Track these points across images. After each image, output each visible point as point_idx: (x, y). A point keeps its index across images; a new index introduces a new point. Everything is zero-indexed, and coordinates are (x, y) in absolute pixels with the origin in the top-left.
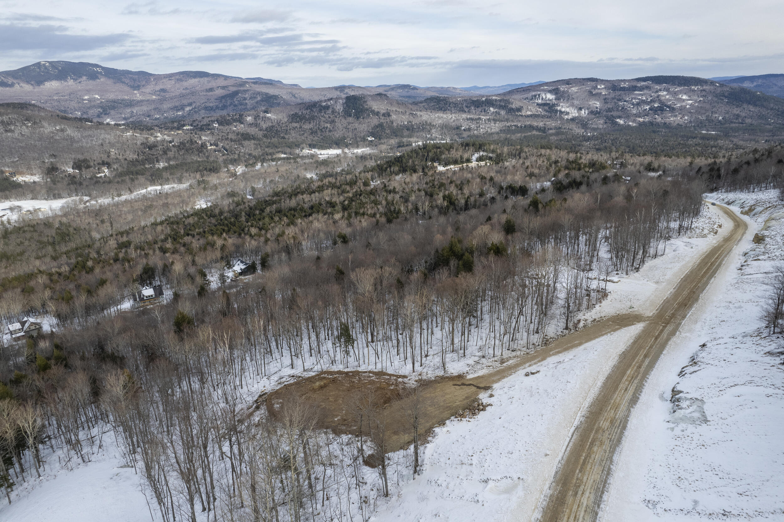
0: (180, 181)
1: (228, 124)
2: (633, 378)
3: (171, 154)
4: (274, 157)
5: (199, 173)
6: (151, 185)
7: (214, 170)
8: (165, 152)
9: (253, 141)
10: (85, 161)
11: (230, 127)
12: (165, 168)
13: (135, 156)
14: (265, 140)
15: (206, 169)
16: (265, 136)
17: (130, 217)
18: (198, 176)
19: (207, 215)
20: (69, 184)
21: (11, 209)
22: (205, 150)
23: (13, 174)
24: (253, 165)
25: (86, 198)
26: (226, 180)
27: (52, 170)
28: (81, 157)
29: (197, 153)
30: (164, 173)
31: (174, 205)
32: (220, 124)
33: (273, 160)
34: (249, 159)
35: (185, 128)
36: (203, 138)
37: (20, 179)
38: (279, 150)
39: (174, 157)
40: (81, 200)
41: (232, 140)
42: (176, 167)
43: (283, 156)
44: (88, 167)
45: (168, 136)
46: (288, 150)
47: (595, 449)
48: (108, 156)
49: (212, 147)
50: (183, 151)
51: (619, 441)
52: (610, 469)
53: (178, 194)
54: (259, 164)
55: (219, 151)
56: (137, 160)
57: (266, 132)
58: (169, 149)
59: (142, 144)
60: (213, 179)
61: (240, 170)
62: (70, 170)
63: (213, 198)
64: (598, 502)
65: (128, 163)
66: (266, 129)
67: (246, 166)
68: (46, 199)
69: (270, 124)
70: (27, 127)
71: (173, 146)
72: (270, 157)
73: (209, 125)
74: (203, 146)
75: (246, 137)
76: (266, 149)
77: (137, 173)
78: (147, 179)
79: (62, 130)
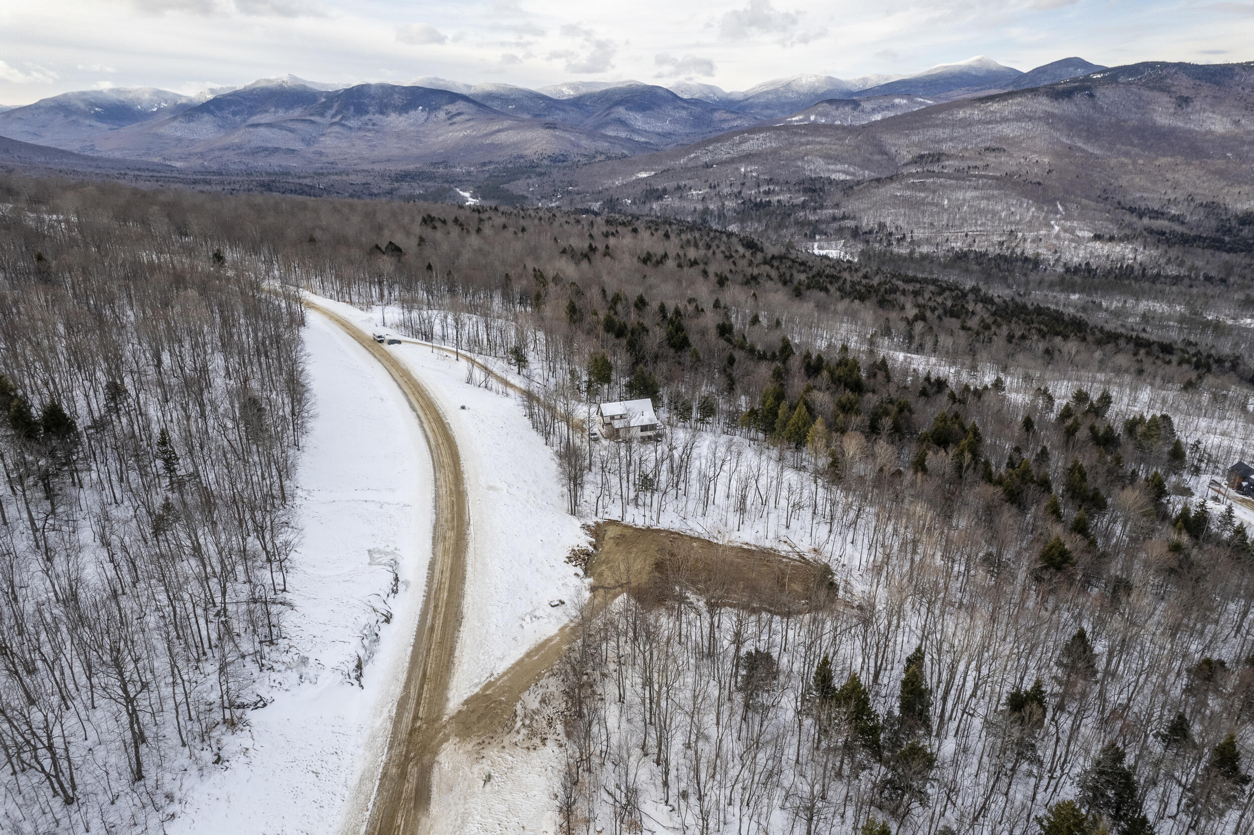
2: (438, 590)
47: (450, 516)
52: (436, 509)
64: (437, 492)
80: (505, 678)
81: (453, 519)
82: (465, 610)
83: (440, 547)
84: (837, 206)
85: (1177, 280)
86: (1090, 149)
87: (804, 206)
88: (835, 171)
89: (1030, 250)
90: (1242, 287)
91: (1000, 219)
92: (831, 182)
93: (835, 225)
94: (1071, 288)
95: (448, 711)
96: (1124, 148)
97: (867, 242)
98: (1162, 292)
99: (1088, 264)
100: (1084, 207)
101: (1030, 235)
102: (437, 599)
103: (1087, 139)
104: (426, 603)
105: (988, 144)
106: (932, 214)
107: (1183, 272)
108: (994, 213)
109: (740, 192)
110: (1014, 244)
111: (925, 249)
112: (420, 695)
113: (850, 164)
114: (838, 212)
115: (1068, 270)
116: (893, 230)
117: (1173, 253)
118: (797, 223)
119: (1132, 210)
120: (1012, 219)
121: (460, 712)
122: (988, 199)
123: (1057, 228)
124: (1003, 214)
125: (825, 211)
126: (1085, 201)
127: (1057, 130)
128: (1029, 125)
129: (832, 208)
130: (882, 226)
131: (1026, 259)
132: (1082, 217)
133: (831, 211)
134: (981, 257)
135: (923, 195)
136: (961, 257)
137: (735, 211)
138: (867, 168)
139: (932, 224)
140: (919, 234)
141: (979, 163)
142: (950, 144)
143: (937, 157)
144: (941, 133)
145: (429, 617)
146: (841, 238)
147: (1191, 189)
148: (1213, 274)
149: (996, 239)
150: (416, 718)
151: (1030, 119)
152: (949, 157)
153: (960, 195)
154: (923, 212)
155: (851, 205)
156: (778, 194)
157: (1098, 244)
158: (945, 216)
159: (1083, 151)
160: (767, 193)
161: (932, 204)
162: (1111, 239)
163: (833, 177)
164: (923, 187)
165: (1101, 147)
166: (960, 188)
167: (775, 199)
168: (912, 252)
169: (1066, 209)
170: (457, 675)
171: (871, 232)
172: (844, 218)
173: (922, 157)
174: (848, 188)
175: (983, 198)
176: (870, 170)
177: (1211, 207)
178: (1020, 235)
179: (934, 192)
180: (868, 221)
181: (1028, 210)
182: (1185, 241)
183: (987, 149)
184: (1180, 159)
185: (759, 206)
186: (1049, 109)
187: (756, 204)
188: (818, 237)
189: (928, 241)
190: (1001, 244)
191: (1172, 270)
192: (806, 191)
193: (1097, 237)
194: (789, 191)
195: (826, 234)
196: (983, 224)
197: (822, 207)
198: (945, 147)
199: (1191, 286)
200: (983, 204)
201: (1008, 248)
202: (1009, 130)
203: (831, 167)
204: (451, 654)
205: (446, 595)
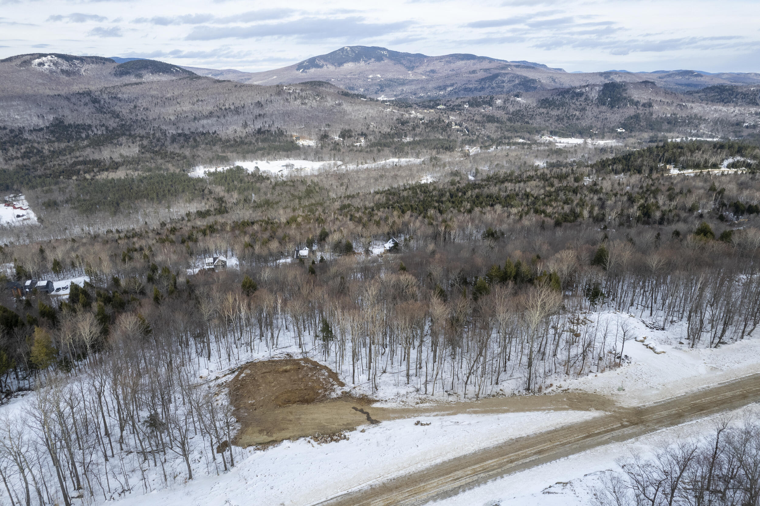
0: (417, 157)
1: (477, 106)
3: (418, 130)
4: (511, 141)
5: (436, 150)
6: (393, 157)
7: (449, 149)
8: (414, 129)
9: (496, 124)
10: (349, 131)
11: (479, 109)
12: (409, 143)
13: (389, 130)
14: (508, 123)
15: (442, 147)
16: (510, 120)
17: (363, 183)
18: (434, 152)
19: (421, 191)
20: (331, 150)
21: (287, 166)
22: (448, 129)
23: (298, 138)
24: (487, 147)
25: (339, 163)
26: (457, 159)
27: (324, 137)
28: (347, 127)
29: (441, 131)
30: (406, 148)
31: (403, 178)
32: (471, 105)
33: (509, 144)
34: (486, 141)
35: (438, 107)
36: (451, 117)
37: (301, 142)
38: (519, 134)
39: (420, 134)
40: (335, 164)
41: (476, 122)
42: (418, 143)
43: (521, 141)
44: (350, 136)
45: (421, 113)
46: (527, 135)
48: (368, 129)
49: (457, 127)
50: (429, 128)
53: (409, 167)
54: (494, 147)
55: (461, 131)
56: (389, 134)
57: (511, 116)
58: (418, 126)
59: (397, 119)
60: (446, 157)
61: (473, 150)
62: (337, 138)
63: (439, 175)
65: (381, 136)
66: (512, 114)
67: (481, 148)
68: (312, 161)
69: (518, 108)
70: (316, 101)
71: (423, 123)
72: (507, 141)
73: (460, 106)
74: (449, 125)
75: (491, 119)
76: (506, 133)
77: (385, 146)
78: (391, 151)
79: (340, 104)
102: (500, 466)
104: (509, 471)
145: (528, 460)
150: (623, 426)
204: (556, 431)
205: (490, 462)
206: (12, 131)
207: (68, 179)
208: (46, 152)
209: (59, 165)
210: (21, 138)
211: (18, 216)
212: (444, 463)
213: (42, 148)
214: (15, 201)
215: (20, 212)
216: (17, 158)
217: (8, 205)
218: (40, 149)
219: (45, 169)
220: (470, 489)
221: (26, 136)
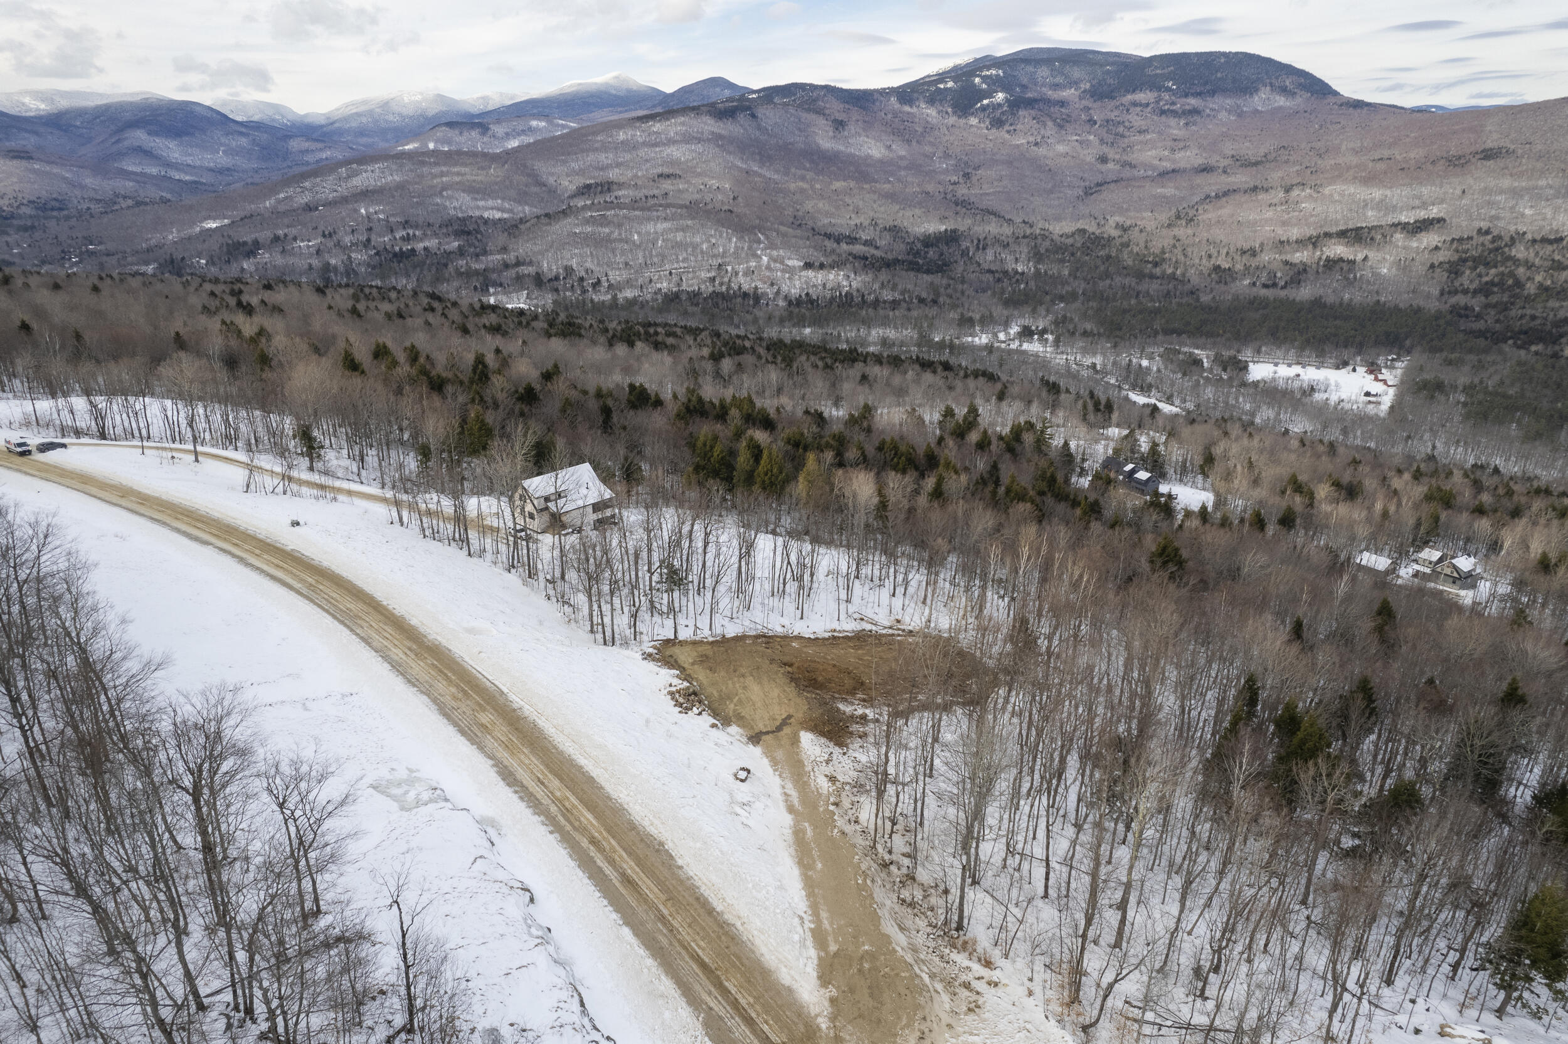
2: (567, 812)
47: (453, 690)
51: (446, 715)
52: (414, 686)
64: (386, 658)
80: (824, 915)
81: (463, 691)
82: (652, 830)
83: (490, 742)
84: (504, 249)
85: (895, 305)
86: (764, 171)
87: (461, 252)
88: (487, 209)
89: (746, 284)
90: (954, 307)
91: (702, 252)
92: (486, 222)
93: (512, 273)
94: (801, 322)
95: (814, 1011)
96: (799, 172)
97: (557, 290)
98: (887, 317)
99: (807, 294)
100: (785, 235)
101: (741, 268)
102: (583, 830)
103: (762, 163)
104: (567, 839)
105: (659, 170)
106: (623, 253)
107: (897, 296)
108: (695, 247)
109: (369, 240)
110: (726, 280)
111: (629, 294)
112: (735, 1004)
113: (503, 199)
114: (511, 257)
115: (790, 303)
116: (583, 274)
117: (884, 275)
118: (460, 274)
119: (828, 236)
120: (715, 251)
121: (833, 1001)
122: (683, 230)
123: (765, 259)
124: (704, 246)
125: (490, 258)
126: (783, 228)
127: (730, 153)
128: (699, 148)
129: (499, 252)
130: (569, 271)
131: (745, 295)
132: (786, 245)
133: (499, 257)
134: (694, 296)
135: (607, 230)
136: (672, 299)
137: (369, 265)
138: (526, 203)
139: (627, 264)
140: (615, 276)
141: (656, 192)
142: (617, 170)
143: (607, 187)
144: (604, 158)
145: (600, 862)
146: (522, 288)
147: (872, 214)
148: (924, 295)
149: (704, 275)
151: (699, 140)
152: (621, 185)
153: (650, 227)
154: (613, 251)
155: (522, 248)
156: (421, 240)
157: (810, 273)
158: (640, 255)
159: (760, 175)
160: (407, 239)
161: (621, 240)
162: (822, 266)
163: (486, 215)
164: (603, 221)
165: (777, 171)
166: (649, 219)
167: (420, 246)
168: (615, 298)
169: (767, 238)
170: (757, 942)
171: (557, 278)
172: (518, 263)
173: (588, 187)
174: (512, 228)
175: (677, 230)
176: (531, 206)
177: (894, 231)
178: (729, 268)
179: (620, 226)
180: (549, 266)
181: (730, 240)
182: (889, 264)
183: (660, 176)
184: (852, 184)
185: (400, 256)
186: (716, 130)
187: (395, 255)
188: (492, 290)
189: (629, 283)
190: (713, 279)
191: (888, 295)
192: (459, 234)
193: (808, 266)
194: (436, 235)
195: (501, 285)
196: (685, 260)
197: (485, 252)
198: (613, 175)
199: (909, 310)
200: (679, 236)
201: (721, 284)
202: (677, 152)
203: (481, 203)
204: (710, 911)
205: (590, 816)
206: (1499, 237)
207: (1519, 347)
208: (1531, 288)
209: (1533, 318)
210: (1503, 253)
211: (1368, 394)
212: (580, 768)
213: (1529, 279)
214: (1386, 367)
215: (1376, 388)
216: (1465, 292)
217: (1371, 372)
218: (1523, 279)
219: (1497, 321)
220: (521, 798)
221: (1520, 252)
